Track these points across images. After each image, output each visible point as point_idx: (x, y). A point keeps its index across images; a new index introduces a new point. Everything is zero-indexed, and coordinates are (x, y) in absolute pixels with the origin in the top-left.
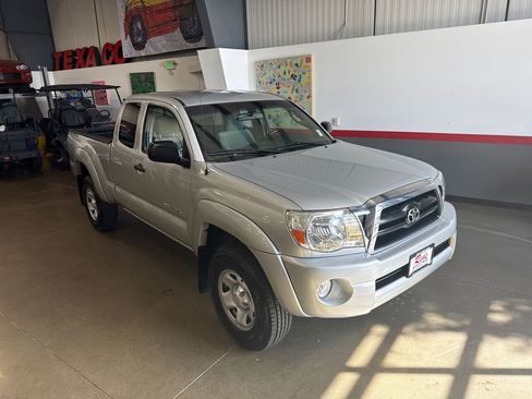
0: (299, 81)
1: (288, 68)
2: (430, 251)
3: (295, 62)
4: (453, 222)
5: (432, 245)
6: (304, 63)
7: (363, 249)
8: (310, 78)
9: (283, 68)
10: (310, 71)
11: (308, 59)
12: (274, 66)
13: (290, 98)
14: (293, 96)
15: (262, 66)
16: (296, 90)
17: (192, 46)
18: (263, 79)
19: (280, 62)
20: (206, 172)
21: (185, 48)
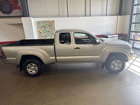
1: (48, 23)
6: (52, 22)
9: (46, 23)
10: (54, 24)
11: (54, 22)
12: (43, 23)
13: (49, 31)
14: (50, 30)
15: (39, 23)
16: (51, 29)
17: (6, 15)
18: (40, 26)
19: (45, 22)
20: (106, 44)
21: (3, 16)
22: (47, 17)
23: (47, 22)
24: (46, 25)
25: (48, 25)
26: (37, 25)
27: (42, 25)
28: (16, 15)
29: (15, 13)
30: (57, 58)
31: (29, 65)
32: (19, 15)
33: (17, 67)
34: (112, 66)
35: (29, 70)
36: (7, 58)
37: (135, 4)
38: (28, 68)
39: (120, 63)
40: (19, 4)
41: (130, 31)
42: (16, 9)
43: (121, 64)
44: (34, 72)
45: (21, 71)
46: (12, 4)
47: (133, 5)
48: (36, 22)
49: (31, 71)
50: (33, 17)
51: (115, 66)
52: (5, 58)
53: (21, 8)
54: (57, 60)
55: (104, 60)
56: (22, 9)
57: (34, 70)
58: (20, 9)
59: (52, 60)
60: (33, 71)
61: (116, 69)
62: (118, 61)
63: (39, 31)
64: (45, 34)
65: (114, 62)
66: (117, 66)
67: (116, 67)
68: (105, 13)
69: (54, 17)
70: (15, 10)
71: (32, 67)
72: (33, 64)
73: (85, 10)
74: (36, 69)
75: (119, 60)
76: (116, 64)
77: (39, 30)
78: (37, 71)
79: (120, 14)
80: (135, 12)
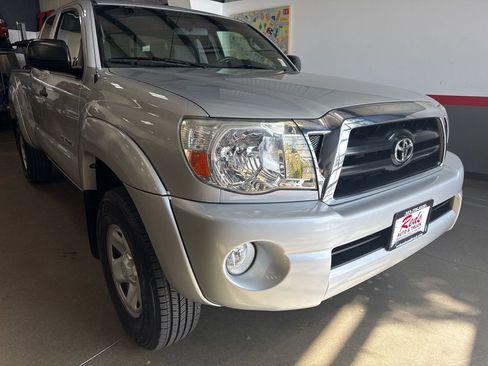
0: (276, 35)
1: (265, 21)
2: (425, 211)
3: (272, 15)
4: (460, 174)
5: (429, 203)
6: (282, 16)
7: (314, 195)
8: (287, 32)
9: (258, 21)
10: (288, 24)
19: (256, 16)
20: (96, 78)
23: (262, 18)
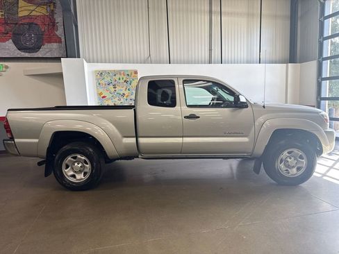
0: (131, 84)
1: (122, 76)
3: (126, 73)
6: (133, 74)
9: (118, 76)
11: (136, 73)
12: (111, 74)
13: (124, 94)
14: (127, 93)
15: (101, 74)
16: (129, 90)
17: (27, 55)
18: (103, 82)
19: (115, 73)
20: (264, 107)
21: (19, 56)
22: (121, 62)
23: (120, 74)
24: (117, 80)
25: (122, 81)
26: (98, 80)
27: (108, 79)
28: (48, 55)
29: (47, 50)
30: (142, 140)
31: (69, 158)
32: (56, 55)
33: (40, 164)
34: (282, 166)
35: (68, 172)
36: (15, 140)
37: (325, 35)
38: (67, 167)
39: (301, 157)
40: (60, 32)
41: (319, 99)
42: (49, 42)
43: (304, 161)
44: (80, 177)
45: (46, 175)
46: (43, 30)
47: (322, 38)
48: (96, 71)
49: (74, 176)
50: (89, 61)
51: (288, 166)
52: (12, 139)
53: (63, 40)
54: (140, 146)
55: (260, 150)
56: (64, 43)
57: (80, 172)
58: (60, 42)
59: (127, 145)
60: (76, 175)
61: (291, 173)
62: (296, 151)
63: (101, 94)
64: (114, 100)
65: (285, 153)
66: (294, 164)
67: (293, 167)
68: (256, 56)
69: (137, 63)
70: (49, 44)
71: (76, 164)
72: (79, 156)
73: (210, 50)
74: (86, 170)
75: (299, 148)
76: (293, 158)
77: (101, 90)
78: (87, 176)
79: (292, 58)
80: (327, 52)
